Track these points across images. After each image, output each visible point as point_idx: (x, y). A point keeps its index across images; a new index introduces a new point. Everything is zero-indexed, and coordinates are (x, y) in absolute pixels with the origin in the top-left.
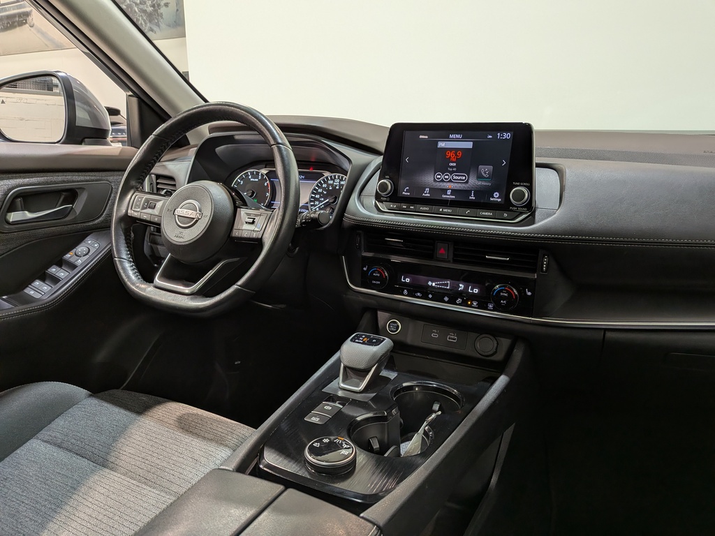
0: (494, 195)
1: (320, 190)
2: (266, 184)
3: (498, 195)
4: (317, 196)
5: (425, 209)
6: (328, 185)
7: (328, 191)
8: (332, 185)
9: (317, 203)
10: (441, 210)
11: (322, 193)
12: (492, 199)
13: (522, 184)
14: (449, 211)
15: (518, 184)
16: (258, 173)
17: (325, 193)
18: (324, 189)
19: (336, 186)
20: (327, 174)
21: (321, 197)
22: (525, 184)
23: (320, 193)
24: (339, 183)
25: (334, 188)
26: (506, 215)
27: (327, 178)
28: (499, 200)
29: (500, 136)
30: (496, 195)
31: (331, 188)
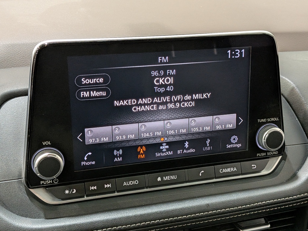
0: (232, 140)
3: (237, 139)
5: (131, 183)
10: (159, 179)
12: (229, 146)
13: (269, 120)
14: (173, 177)
15: (264, 120)
22: (272, 119)
26: (254, 167)
28: (239, 146)
29: (232, 55)
30: (234, 139)
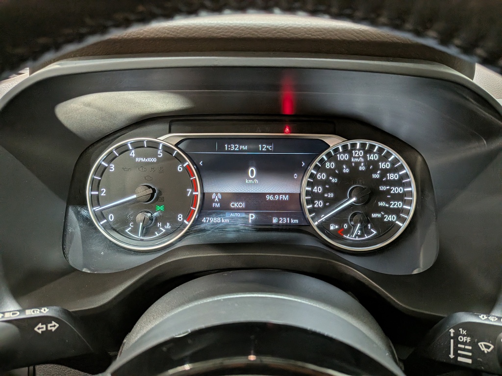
1: (321, 176)
2: (180, 168)
4: (318, 189)
6: (339, 164)
7: (341, 176)
8: (348, 163)
9: (319, 204)
11: (327, 181)
16: (154, 146)
17: (334, 180)
18: (330, 172)
19: (358, 164)
20: (334, 141)
21: (326, 191)
23: (322, 183)
24: (365, 157)
25: (354, 169)
27: (336, 150)
31: (346, 170)
